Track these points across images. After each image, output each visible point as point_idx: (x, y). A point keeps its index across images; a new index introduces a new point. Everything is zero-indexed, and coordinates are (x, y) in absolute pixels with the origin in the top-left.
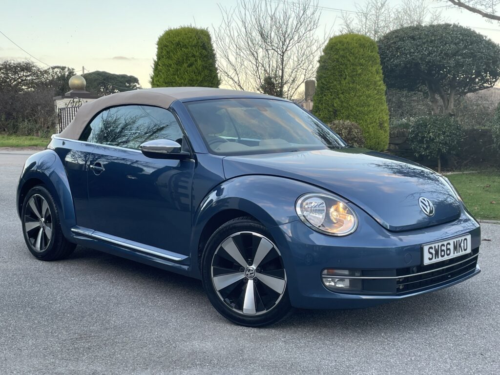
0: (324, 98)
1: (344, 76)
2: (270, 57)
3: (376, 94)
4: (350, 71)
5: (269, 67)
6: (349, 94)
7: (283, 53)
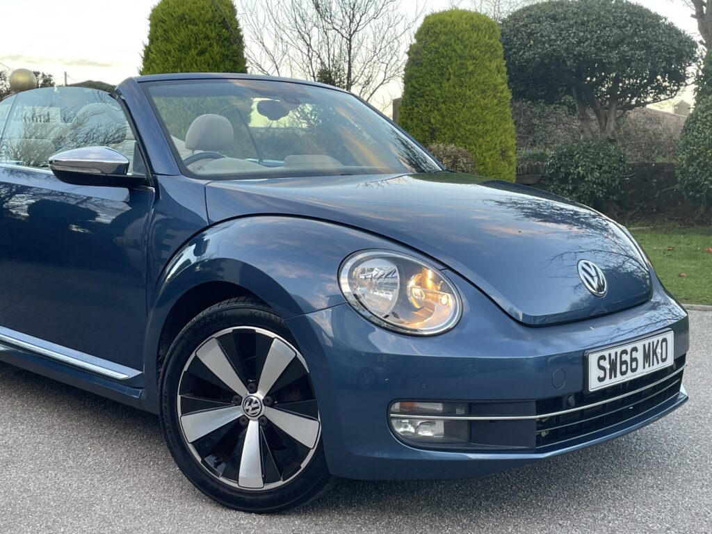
0: (416, 110)
1: (447, 74)
2: (331, 42)
3: (496, 105)
4: (456, 68)
5: (329, 59)
6: (455, 103)
7: (351, 35)
